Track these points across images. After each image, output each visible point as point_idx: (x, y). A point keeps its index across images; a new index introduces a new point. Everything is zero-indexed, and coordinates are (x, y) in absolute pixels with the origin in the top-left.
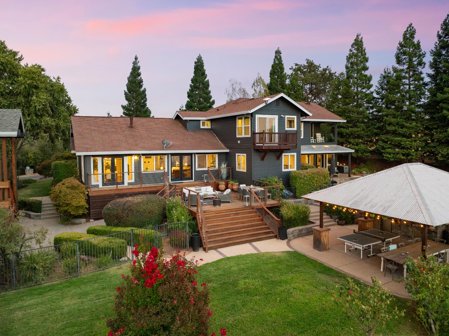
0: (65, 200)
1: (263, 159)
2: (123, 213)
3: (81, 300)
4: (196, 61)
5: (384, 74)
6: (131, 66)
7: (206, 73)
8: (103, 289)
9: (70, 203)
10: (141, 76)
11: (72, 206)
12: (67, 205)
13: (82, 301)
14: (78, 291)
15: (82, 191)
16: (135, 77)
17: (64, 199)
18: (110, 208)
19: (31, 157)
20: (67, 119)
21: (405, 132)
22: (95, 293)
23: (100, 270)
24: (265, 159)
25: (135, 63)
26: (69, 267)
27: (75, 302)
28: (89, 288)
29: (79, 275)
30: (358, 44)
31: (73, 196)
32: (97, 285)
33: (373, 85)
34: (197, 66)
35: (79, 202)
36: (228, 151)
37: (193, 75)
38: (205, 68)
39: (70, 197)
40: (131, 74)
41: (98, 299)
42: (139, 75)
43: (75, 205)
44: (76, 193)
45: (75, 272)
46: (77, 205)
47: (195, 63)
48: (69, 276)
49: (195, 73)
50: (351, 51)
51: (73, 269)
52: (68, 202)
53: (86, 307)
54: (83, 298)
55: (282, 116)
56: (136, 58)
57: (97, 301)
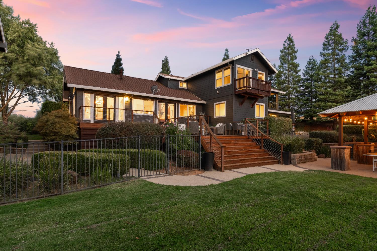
0: (53, 129)
1: (241, 104)
2: (121, 132)
3: (61, 226)
4: (163, 59)
5: (309, 60)
6: (115, 57)
7: (170, 69)
8: (104, 207)
9: (58, 131)
10: (123, 66)
11: (60, 136)
12: (56, 133)
13: (63, 227)
14: (58, 211)
15: (72, 121)
16: (118, 66)
17: (52, 127)
18: (105, 128)
19: (29, 125)
20: (60, 81)
21: (336, 98)
22: (89, 213)
23: (96, 187)
24: (243, 105)
25: (118, 56)
26: (46, 180)
27: (46, 229)
28: (78, 207)
29: (62, 193)
30: (290, 39)
31: (63, 125)
32: (92, 202)
33: (301, 70)
34: (164, 63)
35: (69, 131)
36: (205, 102)
37: (161, 70)
38: (169, 65)
39: (58, 126)
40: (115, 63)
41: (97, 223)
42: (121, 65)
43: (64, 133)
44: (66, 123)
45: (56, 187)
46: (66, 134)
47: (163, 61)
48: (45, 194)
49: (162, 68)
50: (284, 45)
51: (53, 183)
52: (56, 131)
53: (71, 238)
54: (66, 222)
55: (255, 70)
56: (119, 53)
57: (94, 226)
